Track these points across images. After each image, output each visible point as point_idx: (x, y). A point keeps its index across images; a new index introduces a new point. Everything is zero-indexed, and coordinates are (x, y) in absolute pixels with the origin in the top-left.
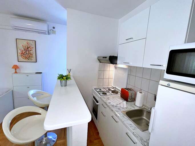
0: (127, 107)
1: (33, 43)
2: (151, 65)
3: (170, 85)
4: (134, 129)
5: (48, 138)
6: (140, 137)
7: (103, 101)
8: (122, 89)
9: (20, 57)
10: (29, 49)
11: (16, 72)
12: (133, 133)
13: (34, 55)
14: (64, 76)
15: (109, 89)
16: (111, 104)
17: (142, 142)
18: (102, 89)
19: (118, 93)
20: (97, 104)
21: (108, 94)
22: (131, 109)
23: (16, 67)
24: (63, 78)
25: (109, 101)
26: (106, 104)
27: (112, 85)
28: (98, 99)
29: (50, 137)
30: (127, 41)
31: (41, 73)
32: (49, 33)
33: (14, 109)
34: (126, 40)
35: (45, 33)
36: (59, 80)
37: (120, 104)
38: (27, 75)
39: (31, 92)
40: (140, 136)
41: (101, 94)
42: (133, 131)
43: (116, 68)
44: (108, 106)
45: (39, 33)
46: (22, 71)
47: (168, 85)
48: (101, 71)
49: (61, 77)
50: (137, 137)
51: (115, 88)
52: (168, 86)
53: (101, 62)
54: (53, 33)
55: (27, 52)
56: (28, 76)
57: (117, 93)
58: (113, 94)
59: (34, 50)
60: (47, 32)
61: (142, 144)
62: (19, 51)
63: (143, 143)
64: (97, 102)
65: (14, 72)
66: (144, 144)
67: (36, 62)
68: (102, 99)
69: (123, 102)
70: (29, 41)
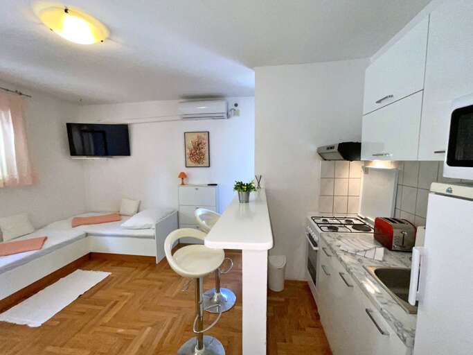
0: (384, 260)
1: (206, 137)
2: (436, 152)
3: (451, 192)
4: (386, 304)
5: (221, 296)
6: (396, 320)
7: (325, 241)
8: (377, 220)
9: (188, 160)
10: (200, 146)
11: (183, 184)
12: (381, 309)
13: (207, 155)
14: (244, 185)
15: (346, 220)
16: (341, 248)
17: (398, 330)
18: (328, 219)
19: (370, 230)
20: (315, 248)
21: (340, 229)
22: (392, 266)
23: (183, 176)
24: (242, 188)
25: (339, 242)
26: (331, 248)
27: (358, 212)
28: (316, 238)
29: (225, 296)
30: (379, 105)
31: (216, 185)
32: (228, 116)
33: (178, 228)
34: (378, 102)
35: (222, 118)
36: (236, 192)
37: (366, 251)
38: (197, 187)
39: (199, 212)
40: (397, 318)
41: (325, 229)
42: (382, 306)
43: (366, 171)
44: (334, 252)
45: (213, 118)
46: (190, 182)
47: (448, 191)
48: (328, 179)
49: (240, 186)
50: (387, 319)
51: (366, 219)
52: (449, 194)
53: (325, 160)
54: (234, 115)
55: (198, 152)
56: (197, 189)
57: (367, 230)
58: (353, 230)
59: (206, 147)
60: (225, 115)
61: (398, 335)
62: (188, 151)
63: (401, 334)
64: (316, 245)
65: (181, 183)
66: (403, 337)
67: (209, 166)
68: (323, 239)
69: (375, 248)
70: (200, 134)
